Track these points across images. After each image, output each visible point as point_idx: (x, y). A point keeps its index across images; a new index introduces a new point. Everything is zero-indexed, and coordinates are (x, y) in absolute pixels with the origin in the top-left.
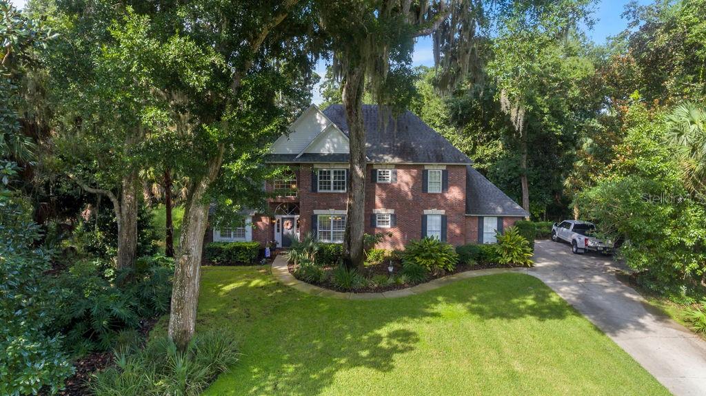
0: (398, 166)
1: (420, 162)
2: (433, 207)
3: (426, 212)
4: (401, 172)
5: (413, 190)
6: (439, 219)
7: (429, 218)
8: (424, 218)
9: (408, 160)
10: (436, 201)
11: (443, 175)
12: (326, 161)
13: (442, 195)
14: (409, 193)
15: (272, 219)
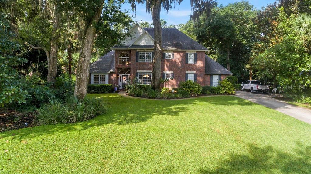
0: (175, 51)
1: (185, 49)
2: (190, 70)
3: (187, 72)
4: (176, 54)
5: (181, 62)
6: (193, 75)
7: (188, 75)
8: (186, 75)
9: (179, 49)
10: (191, 67)
11: (195, 56)
12: (143, 48)
13: (194, 65)
14: (180, 64)
15: (118, 75)
